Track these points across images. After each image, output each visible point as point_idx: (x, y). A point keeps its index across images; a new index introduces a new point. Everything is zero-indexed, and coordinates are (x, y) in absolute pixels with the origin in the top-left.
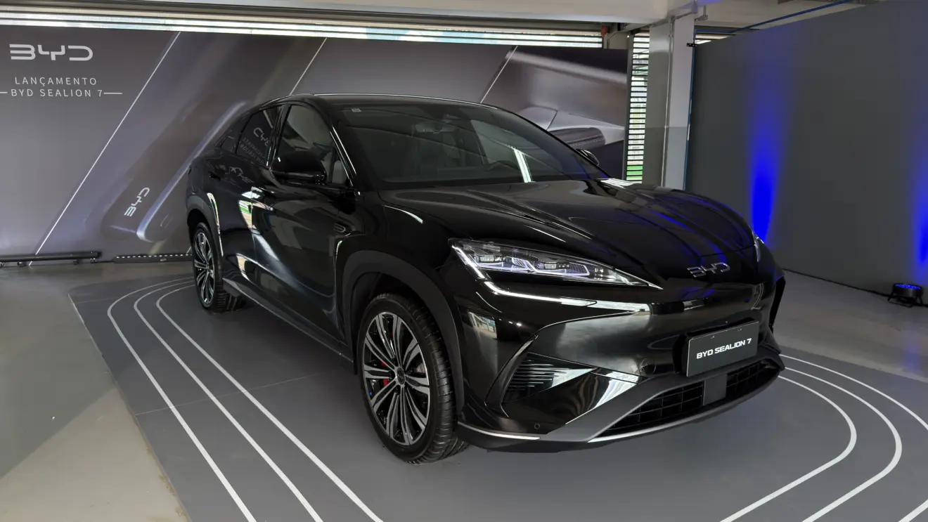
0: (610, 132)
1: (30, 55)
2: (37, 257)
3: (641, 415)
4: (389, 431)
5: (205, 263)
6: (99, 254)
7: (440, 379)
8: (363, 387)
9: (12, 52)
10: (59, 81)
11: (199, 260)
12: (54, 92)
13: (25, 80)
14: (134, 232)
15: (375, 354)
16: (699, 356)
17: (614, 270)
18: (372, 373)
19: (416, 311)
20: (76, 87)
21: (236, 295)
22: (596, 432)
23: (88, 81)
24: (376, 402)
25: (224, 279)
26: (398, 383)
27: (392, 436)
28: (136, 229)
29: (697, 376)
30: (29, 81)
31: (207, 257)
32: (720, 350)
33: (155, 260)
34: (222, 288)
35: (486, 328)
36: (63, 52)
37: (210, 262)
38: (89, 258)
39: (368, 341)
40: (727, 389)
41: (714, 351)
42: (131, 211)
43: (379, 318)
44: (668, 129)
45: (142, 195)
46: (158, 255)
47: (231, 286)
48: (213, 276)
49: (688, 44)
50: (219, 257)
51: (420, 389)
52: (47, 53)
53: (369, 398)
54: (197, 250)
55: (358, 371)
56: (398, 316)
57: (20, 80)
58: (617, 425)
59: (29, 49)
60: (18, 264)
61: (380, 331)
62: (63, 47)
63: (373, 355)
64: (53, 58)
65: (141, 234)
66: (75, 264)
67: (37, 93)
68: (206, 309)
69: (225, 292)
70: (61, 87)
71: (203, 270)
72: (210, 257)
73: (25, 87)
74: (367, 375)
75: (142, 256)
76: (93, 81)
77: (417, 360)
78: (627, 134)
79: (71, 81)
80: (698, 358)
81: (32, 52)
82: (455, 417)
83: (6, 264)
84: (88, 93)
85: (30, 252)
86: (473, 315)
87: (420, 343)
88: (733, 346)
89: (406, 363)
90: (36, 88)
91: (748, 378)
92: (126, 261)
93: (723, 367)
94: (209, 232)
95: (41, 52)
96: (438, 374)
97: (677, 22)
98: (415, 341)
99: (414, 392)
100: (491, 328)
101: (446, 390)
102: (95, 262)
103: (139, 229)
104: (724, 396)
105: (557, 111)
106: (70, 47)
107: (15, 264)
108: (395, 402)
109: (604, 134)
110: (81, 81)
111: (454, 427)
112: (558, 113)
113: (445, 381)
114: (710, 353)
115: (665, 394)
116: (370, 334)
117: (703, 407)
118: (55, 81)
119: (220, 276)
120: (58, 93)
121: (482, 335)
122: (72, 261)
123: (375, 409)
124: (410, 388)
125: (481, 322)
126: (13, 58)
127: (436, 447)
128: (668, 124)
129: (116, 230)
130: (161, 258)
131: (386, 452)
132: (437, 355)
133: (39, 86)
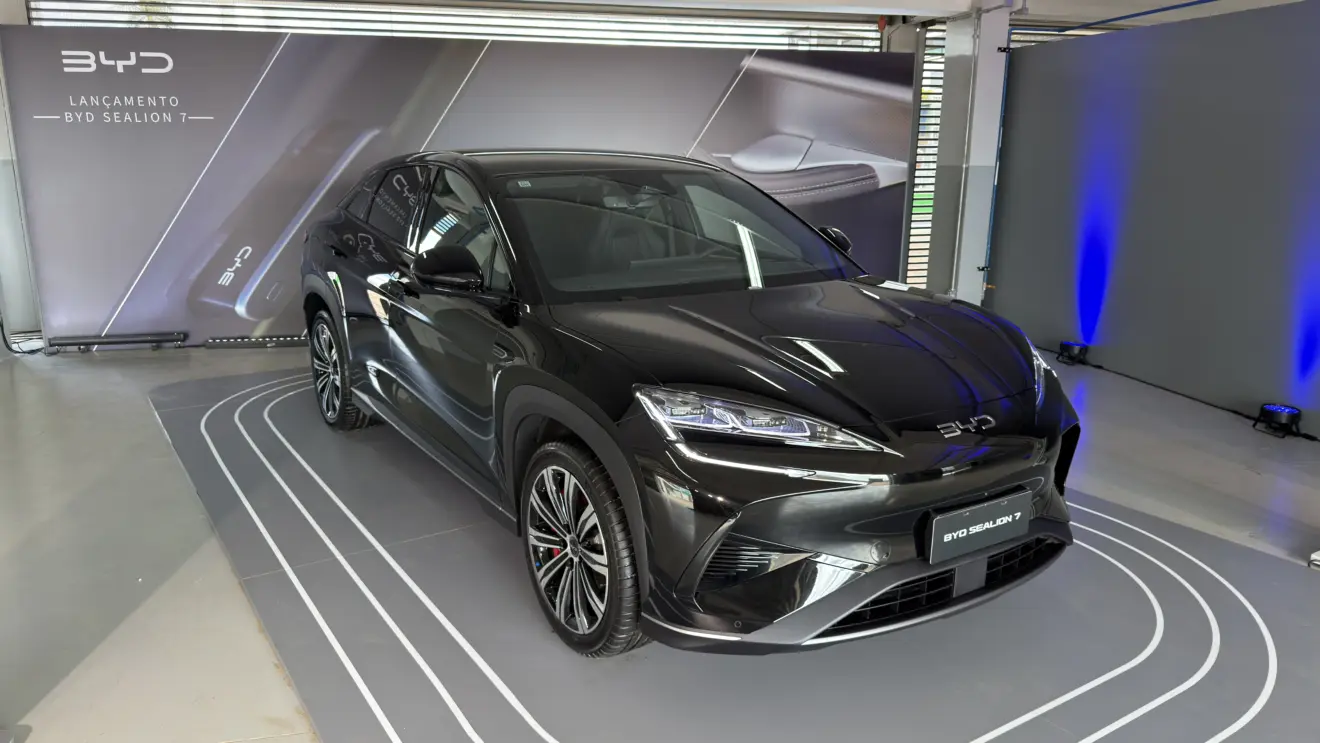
0: (887, 170)
1: (89, 66)
2: (105, 340)
3: (871, 610)
4: (560, 613)
5: (328, 364)
6: (186, 336)
7: (620, 560)
8: (528, 555)
9: (65, 61)
10: (129, 101)
11: (320, 359)
12: (122, 117)
13: (83, 100)
14: (231, 306)
15: (543, 516)
16: (947, 538)
17: (840, 430)
18: (539, 539)
19: (592, 470)
20: (150, 109)
21: (368, 414)
22: (812, 633)
23: (167, 101)
24: (545, 575)
25: (352, 389)
26: (571, 555)
27: (563, 621)
28: (234, 301)
29: (944, 563)
30: (88, 101)
31: (331, 357)
32: (975, 529)
33: (260, 345)
34: (350, 400)
35: (679, 497)
36: (133, 61)
37: (335, 364)
38: (173, 341)
39: (534, 499)
40: (987, 574)
41: (968, 531)
42: (227, 278)
43: (548, 473)
44: (967, 169)
45: (242, 257)
46: (264, 338)
47: (360, 399)
48: (338, 383)
49: (999, 49)
50: (345, 360)
51: (596, 568)
52: (112, 63)
53: (535, 569)
54: (317, 346)
55: (521, 532)
56: (571, 473)
57: (76, 100)
58: (840, 623)
59: (88, 57)
60: (80, 349)
61: (549, 490)
62: (133, 55)
63: (540, 517)
64: (120, 70)
65: (240, 309)
66: (154, 350)
67: (99, 118)
68: (330, 424)
69: (354, 405)
70: (132, 109)
71: (325, 372)
72: (335, 358)
73: (83, 109)
74: (533, 541)
75: (243, 338)
76: (174, 101)
77: (593, 530)
78: (912, 176)
79: (145, 101)
80: (945, 540)
81: (92, 61)
82: (639, 606)
83: (63, 349)
84: (168, 118)
85: (93, 333)
86: (662, 479)
87: (597, 510)
88: (994, 523)
89: (581, 531)
90: (98, 111)
91: (1017, 560)
92: (222, 346)
93: (980, 550)
94: (331, 324)
95: (104, 61)
96: (618, 553)
97: (984, 16)
98: (590, 509)
99: (590, 571)
100: (686, 497)
101: (628, 572)
102: (180, 347)
103: (239, 301)
104: (983, 584)
105: (812, 141)
106: (142, 54)
107: (75, 348)
108: (567, 576)
109: (877, 172)
110: (159, 101)
111: (637, 617)
112: (814, 144)
113: (627, 562)
114: (962, 533)
115: (903, 585)
116: (538, 492)
117: (954, 599)
118: (122, 101)
119: (348, 386)
120: (127, 117)
121: (674, 504)
122: (148, 345)
123: (543, 584)
124: (585, 564)
125: (672, 489)
126: (66, 70)
127: (615, 641)
128: (968, 162)
129: (205, 303)
130: (269, 342)
131: (555, 636)
132: (617, 528)
133: (102, 108)
